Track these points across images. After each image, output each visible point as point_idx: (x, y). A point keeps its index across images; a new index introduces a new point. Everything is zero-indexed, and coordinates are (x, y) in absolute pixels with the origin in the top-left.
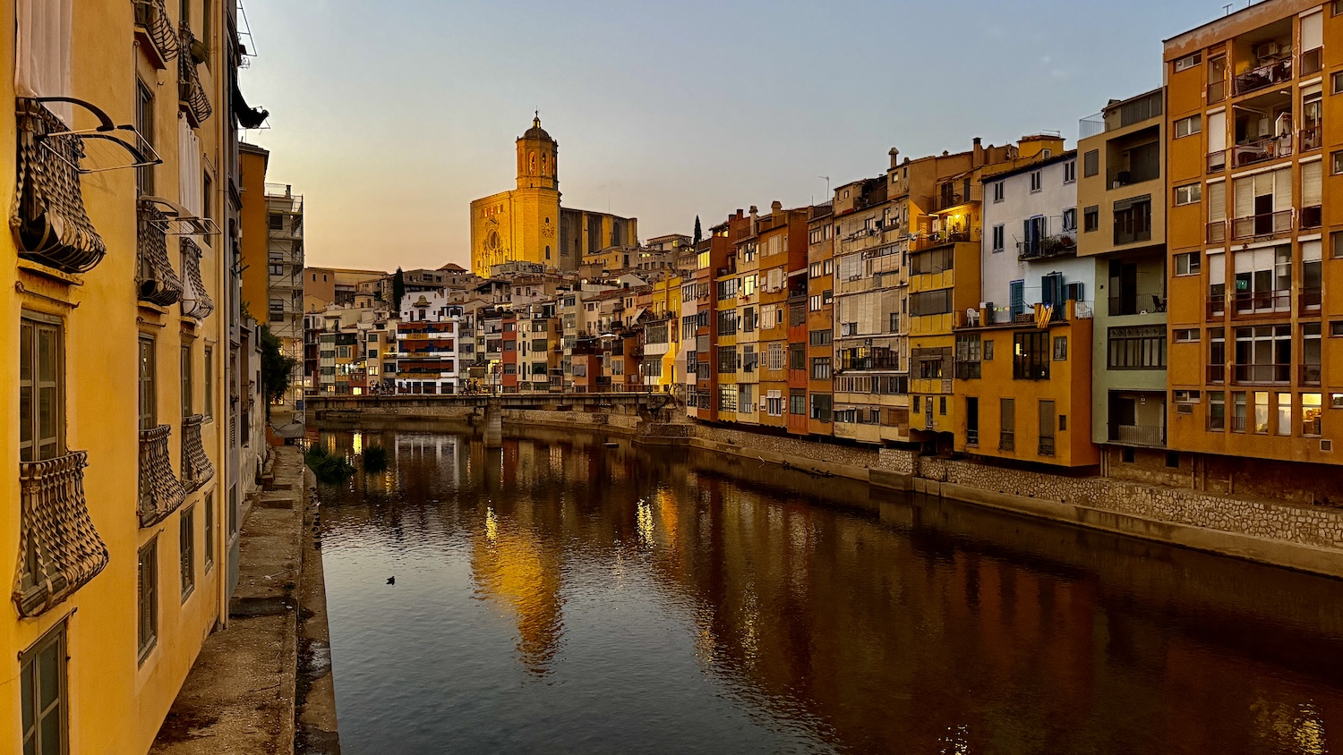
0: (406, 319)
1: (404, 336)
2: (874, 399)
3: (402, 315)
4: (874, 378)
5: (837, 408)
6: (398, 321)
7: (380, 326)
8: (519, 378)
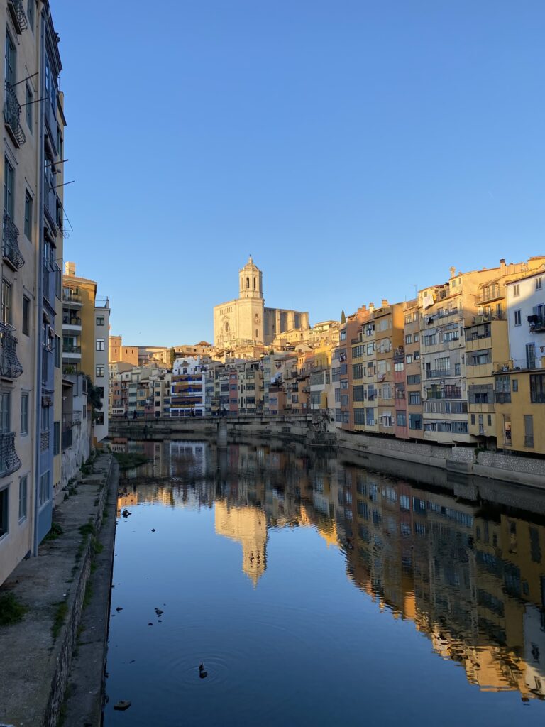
0: (176, 373)
1: (175, 384)
2: (447, 417)
3: (174, 371)
4: (447, 403)
5: (425, 422)
6: (172, 375)
7: (162, 378)
8: (239, 406)
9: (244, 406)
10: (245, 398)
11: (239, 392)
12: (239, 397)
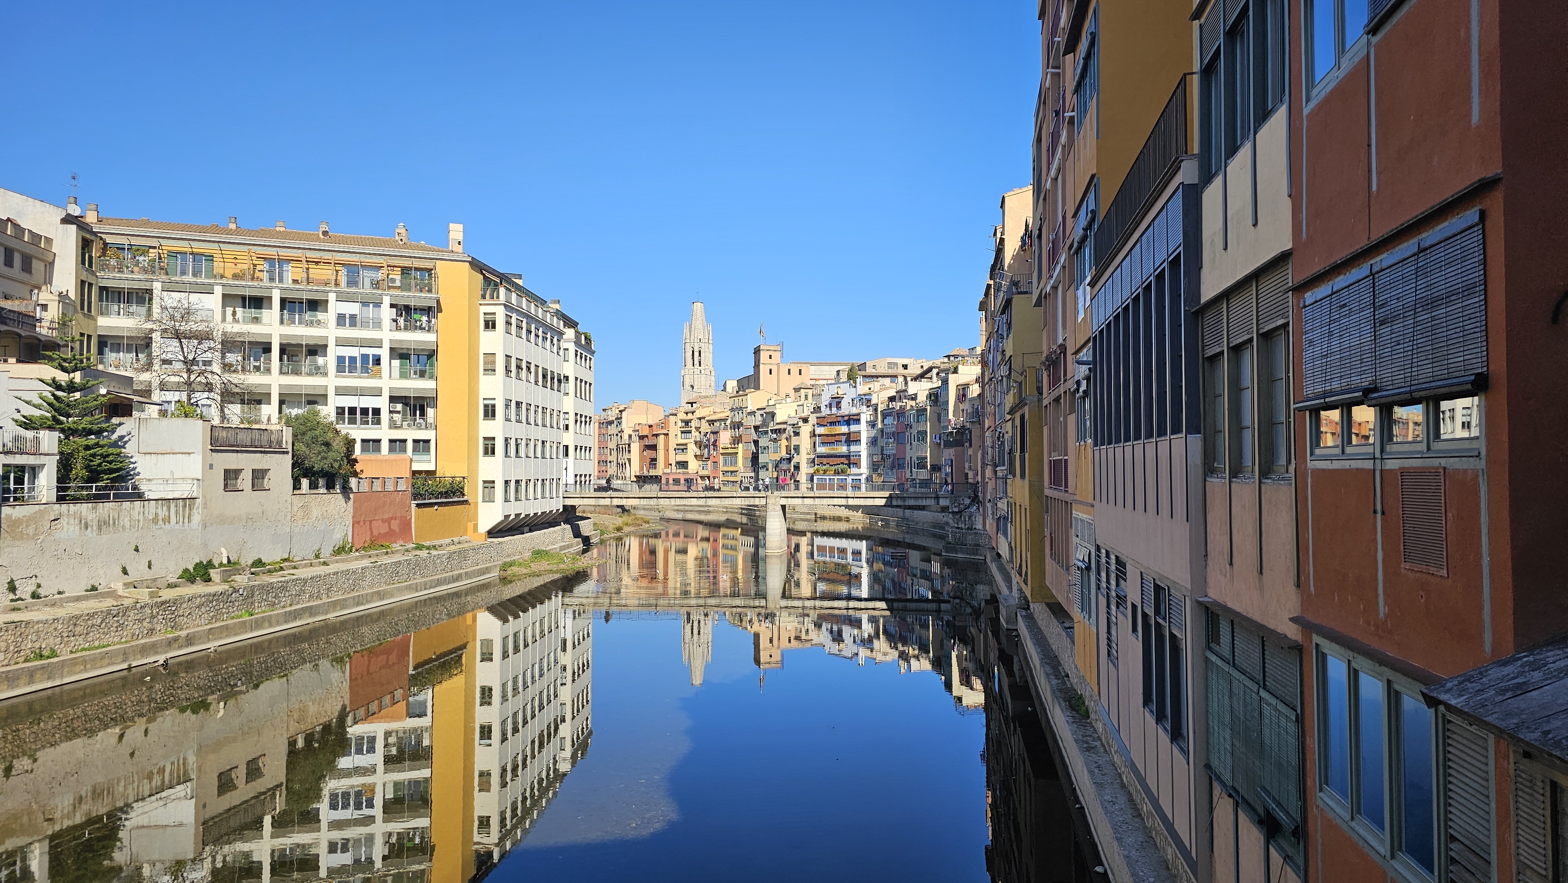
0: (825, 411)
1: (820, 430)
3: (823, 408)
6: (818, 415)
7: (805, 420)
8: (908, 475)
9: (914, 476)
10: (914, 458)
11: (908, 446)
12: (908, 458)
